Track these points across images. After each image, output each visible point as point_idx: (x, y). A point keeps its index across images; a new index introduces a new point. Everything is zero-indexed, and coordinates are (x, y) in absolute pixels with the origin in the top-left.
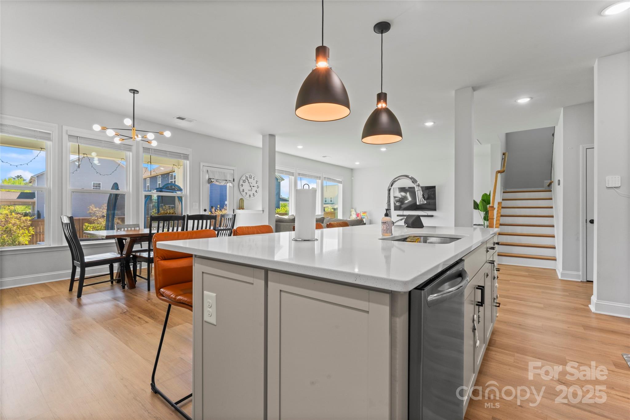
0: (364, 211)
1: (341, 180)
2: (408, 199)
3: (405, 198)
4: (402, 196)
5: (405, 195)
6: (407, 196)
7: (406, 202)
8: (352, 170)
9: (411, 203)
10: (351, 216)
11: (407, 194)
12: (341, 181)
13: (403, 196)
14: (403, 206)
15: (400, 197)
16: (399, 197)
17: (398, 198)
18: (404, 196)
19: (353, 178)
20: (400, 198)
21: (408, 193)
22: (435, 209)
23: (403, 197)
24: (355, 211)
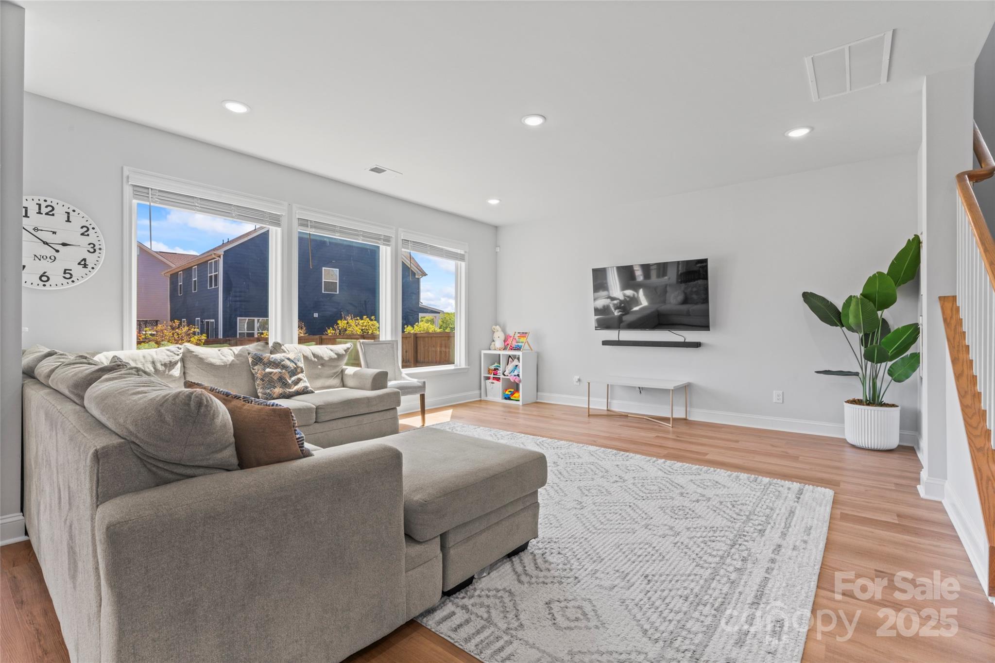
0: (521, 332)
1: (462, 252)
2: (641, 304)
3: (634, 301)
4: (625, 295)
5: (634, 295)
6: (638, 296)
7: (636, 309)
8: (496, 228)
9: (648, 312)
10: (493, 343)
11: (638, 292)
12: (463, 255)
13: (628, 297)
14: (628, 318)
15: (622, 298)
16: (618, 299)
17: (618, 301)
18: (632, 295)
19: (498, 250)
20: (621, 302)
21: (641, 292)
22: (705, 327)
23: (628, 299)
24: (504, 331)
